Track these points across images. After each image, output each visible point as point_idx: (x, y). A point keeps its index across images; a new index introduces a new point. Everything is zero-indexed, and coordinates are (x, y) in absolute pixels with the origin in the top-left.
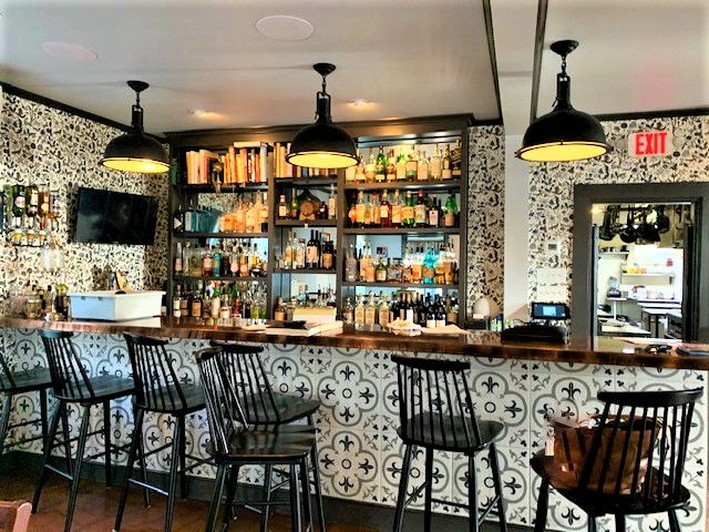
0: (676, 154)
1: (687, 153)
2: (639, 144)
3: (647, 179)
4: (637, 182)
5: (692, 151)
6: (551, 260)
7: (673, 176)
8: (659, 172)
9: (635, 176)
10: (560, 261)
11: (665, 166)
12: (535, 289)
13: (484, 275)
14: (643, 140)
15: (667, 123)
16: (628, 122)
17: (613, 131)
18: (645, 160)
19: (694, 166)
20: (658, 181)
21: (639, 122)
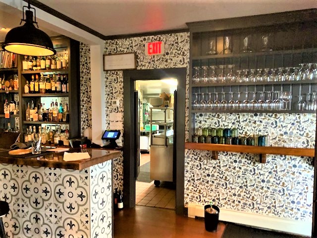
0: (167, 54)
1: (172, 53)
2: (149, 49)
3: (155, 67)
4: (151, 68)
5: (174, 51)
6: (115, 109)
7: (166, 66)
8: (160, 64)
9: (150, 66)
10: (119, 110)
11: (162, 61)
12: (109, 124)
13: (88, 116)
14: (151, 46)
15: (163, 37)
16: (146, 37)
17: (140, 42)
18: (154, 57)
19: (175, 59)
20: (159, 68)
21: (151, 37)
